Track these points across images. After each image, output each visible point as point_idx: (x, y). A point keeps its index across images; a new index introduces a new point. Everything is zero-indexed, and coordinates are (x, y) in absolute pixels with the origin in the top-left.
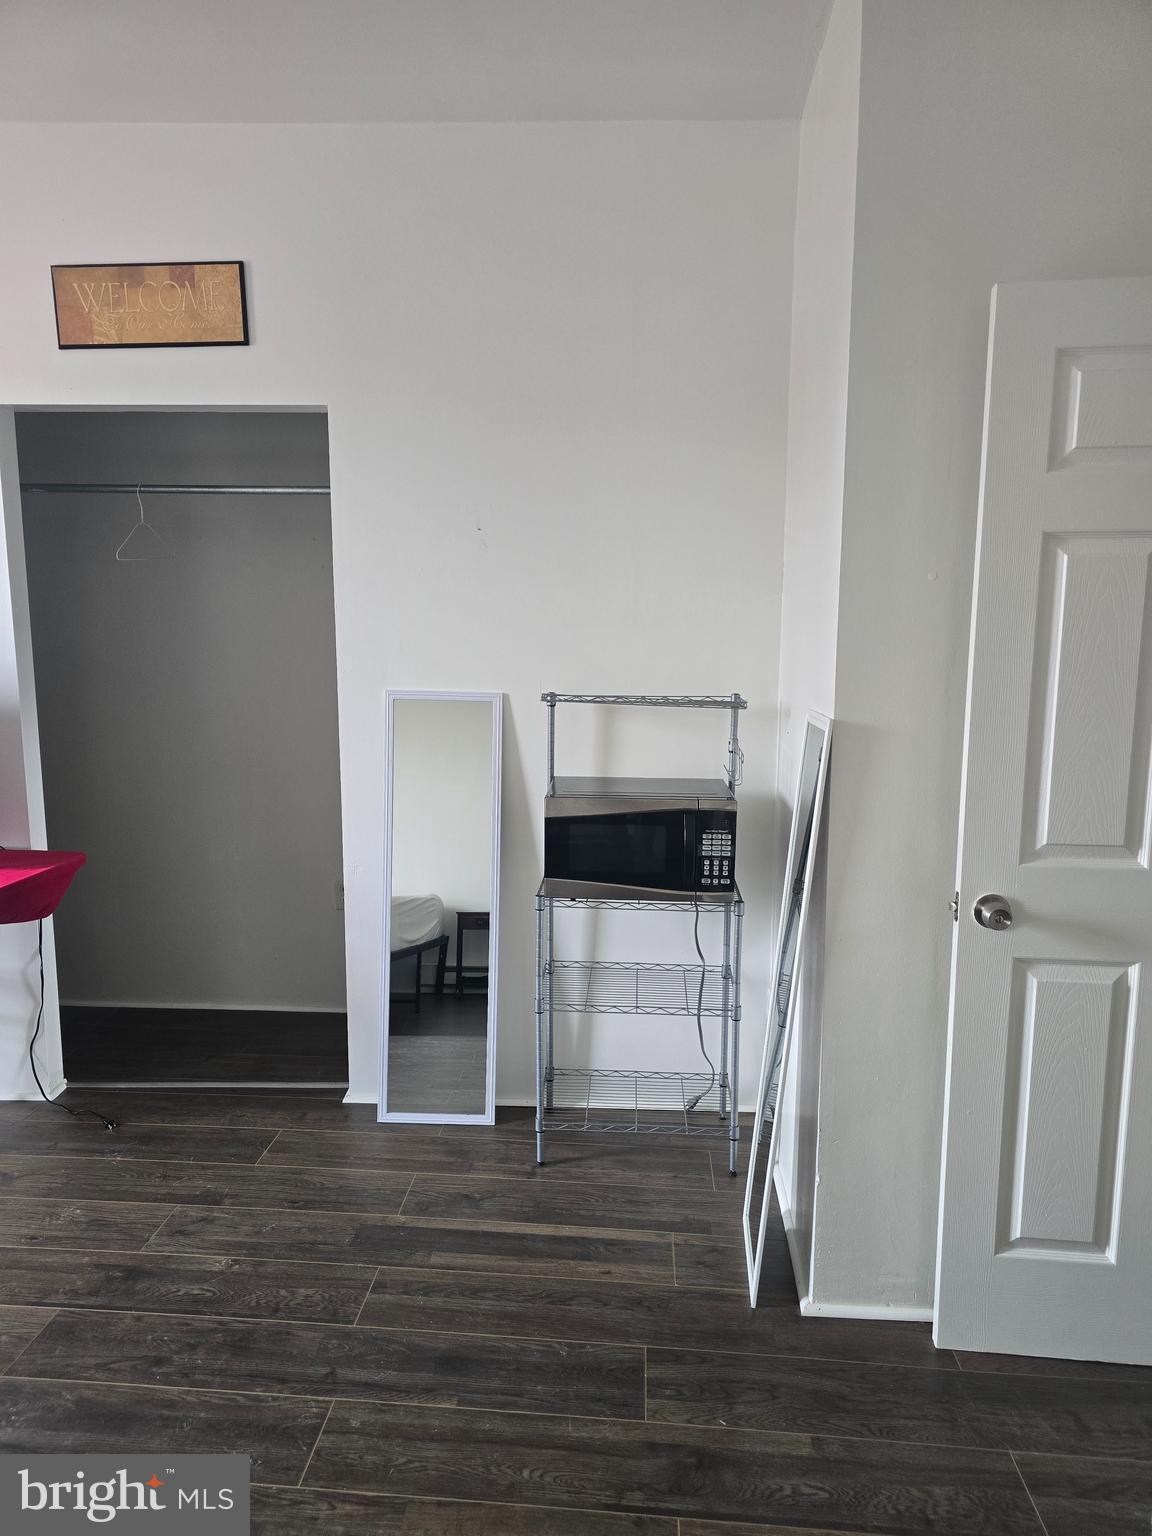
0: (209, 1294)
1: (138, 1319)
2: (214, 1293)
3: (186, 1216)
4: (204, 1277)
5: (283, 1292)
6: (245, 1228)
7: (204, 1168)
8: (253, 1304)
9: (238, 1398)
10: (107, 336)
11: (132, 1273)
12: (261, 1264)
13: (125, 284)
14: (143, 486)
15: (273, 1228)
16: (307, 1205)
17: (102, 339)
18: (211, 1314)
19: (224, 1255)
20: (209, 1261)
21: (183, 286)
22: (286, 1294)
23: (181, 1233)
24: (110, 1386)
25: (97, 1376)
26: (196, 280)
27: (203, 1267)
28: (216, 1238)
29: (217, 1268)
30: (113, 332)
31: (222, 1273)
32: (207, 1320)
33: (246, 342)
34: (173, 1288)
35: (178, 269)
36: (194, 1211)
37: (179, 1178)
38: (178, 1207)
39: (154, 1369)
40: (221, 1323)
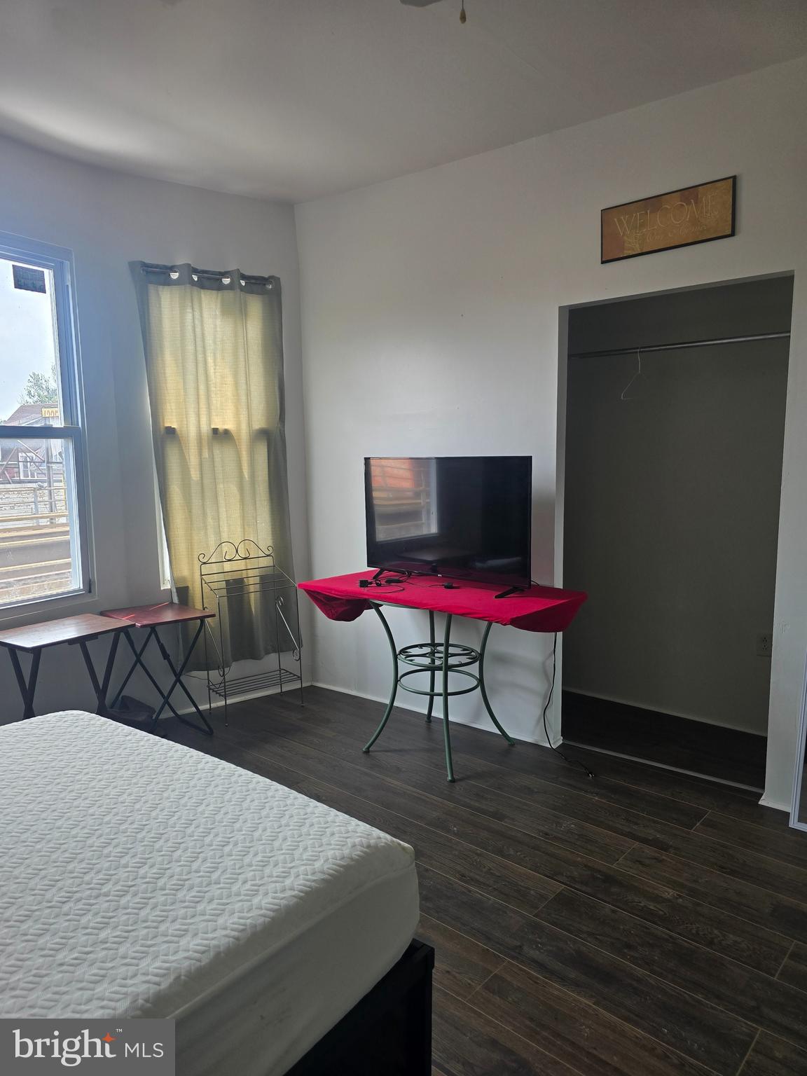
0: (661, 913)
1: (613, 911)
2: (665, 914)
3: (643, 852)
4: (657, 899)
5: (716, 932)
6: (686, 874)
7: (654, 822)
8: (694, 931)
9: (686, 995)
10: (633, 250)
11: (609, 879)
12: (698, 905)
13: (648, 211)
14: (642, 348)
15: (707, 881)
16: (733, 872)
17: (630, 252)
18: (663, 927)
19: (671, 888)
20: (660, 889)
21: (689, 203)
22: (718, 934)
23: (640, 862)
24: (597, 950)
25: (589, 939)
26: (699, 196)
27: (656, 892)
28: (664, 874)
29: (666, 896)
30: (637, 246)
31: (669, 900)
32: (660, 930)
33: (733, 234)
34: (636, 899)
35: (686, 193)
36: (649, 851)
37: (636, 824)
38: (637, 844)
39: (626, 951)
40: (671, 937)
